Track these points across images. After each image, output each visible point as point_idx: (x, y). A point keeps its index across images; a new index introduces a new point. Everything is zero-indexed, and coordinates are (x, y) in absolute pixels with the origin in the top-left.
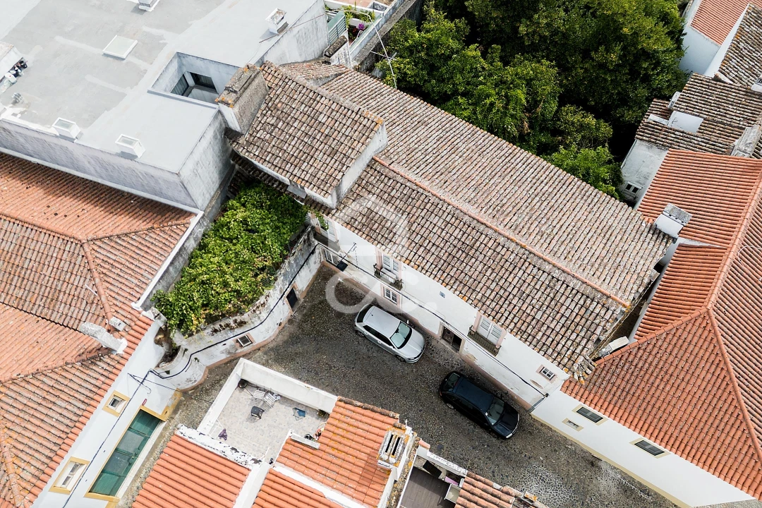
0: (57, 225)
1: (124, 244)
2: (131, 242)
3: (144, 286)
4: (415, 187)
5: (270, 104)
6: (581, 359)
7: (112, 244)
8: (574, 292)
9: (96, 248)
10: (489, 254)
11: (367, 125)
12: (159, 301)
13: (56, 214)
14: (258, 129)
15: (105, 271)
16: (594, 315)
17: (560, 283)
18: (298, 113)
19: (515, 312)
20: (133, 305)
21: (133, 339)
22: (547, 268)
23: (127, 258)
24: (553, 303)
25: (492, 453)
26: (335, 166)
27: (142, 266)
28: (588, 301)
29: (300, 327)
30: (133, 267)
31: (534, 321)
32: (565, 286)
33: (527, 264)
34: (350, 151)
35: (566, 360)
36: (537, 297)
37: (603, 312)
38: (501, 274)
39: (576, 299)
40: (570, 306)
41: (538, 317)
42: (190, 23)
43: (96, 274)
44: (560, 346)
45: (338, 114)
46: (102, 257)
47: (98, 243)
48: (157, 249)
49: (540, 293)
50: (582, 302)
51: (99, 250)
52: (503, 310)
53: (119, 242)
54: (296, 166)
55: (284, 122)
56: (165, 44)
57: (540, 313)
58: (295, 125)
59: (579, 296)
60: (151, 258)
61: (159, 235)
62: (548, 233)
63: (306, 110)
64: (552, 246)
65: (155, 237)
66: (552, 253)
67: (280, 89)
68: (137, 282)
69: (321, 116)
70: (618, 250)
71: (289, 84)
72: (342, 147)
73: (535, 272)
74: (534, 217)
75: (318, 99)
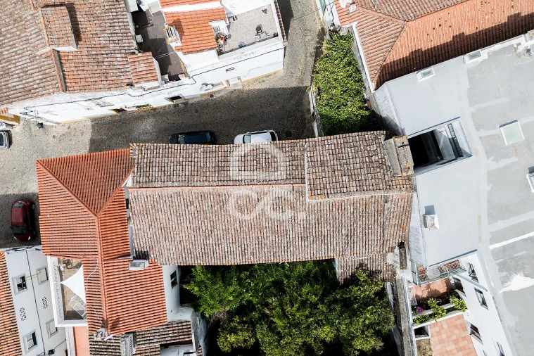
0: (432, 19)
1: (389, 41)
2: (387, 45)
3: (361, 34)
5: (385, 167)
6: (137, 153)
7: (393, 36)
8: (157, 180)
9: (398, 26)
10: (208, 173)
11: (316, 191)
12: (349, 38)
13: (440, 25)
14: (378, 149)
15: (383, 22)
16: (142, 175)
17: (165, 180)
18: (363, 172)
19: (178, 154)
20: (356, 23)
21: (341, 11)
22: (176, 184)
23: (380, 37)
24: (163, 169)
25: (174, 127)
26: (315, 158)
27: (370, 41)
28: (147, 180)
29: (302, 111)
30: (374, 36)
31: (167, 155)
32: (163, 181)
33: (186, 179)
34: (314, 171)
35: (143, 148)
36: (172, 167)
37: (138, 179)
38: (196, 167)
39: (154, 177)
40: (155, 172)
41: (166, 159)
42: (491, 185)
43: (384, 16)
44: (149, 152)
45: (338, 186)
46: (391, 26)
47: (400, 29)
48: (372, 55)
49: (172, 170)
50: (150, 178)
51: (396, 27)
52: (185, 152)
53: (392, 40)
54: (338, 144)
55: (366, 162)
56: (488, 158)
57: (166, 161)
58: (358, 165)
59: (153, 180)
60: (370, 48)
61: (379, 61)
62: (189, 207)
63: (360, 177)
64: (182, 199)
65: (379, 59)
66: (179, 195)
67: (387, 179)
68: (365, 32)
69: (347, 179)
70: (153, 224)
71: (384, 186)
72: (320, 170)
73: (180, 178)
74: (202, 213)
75: (358, 188)
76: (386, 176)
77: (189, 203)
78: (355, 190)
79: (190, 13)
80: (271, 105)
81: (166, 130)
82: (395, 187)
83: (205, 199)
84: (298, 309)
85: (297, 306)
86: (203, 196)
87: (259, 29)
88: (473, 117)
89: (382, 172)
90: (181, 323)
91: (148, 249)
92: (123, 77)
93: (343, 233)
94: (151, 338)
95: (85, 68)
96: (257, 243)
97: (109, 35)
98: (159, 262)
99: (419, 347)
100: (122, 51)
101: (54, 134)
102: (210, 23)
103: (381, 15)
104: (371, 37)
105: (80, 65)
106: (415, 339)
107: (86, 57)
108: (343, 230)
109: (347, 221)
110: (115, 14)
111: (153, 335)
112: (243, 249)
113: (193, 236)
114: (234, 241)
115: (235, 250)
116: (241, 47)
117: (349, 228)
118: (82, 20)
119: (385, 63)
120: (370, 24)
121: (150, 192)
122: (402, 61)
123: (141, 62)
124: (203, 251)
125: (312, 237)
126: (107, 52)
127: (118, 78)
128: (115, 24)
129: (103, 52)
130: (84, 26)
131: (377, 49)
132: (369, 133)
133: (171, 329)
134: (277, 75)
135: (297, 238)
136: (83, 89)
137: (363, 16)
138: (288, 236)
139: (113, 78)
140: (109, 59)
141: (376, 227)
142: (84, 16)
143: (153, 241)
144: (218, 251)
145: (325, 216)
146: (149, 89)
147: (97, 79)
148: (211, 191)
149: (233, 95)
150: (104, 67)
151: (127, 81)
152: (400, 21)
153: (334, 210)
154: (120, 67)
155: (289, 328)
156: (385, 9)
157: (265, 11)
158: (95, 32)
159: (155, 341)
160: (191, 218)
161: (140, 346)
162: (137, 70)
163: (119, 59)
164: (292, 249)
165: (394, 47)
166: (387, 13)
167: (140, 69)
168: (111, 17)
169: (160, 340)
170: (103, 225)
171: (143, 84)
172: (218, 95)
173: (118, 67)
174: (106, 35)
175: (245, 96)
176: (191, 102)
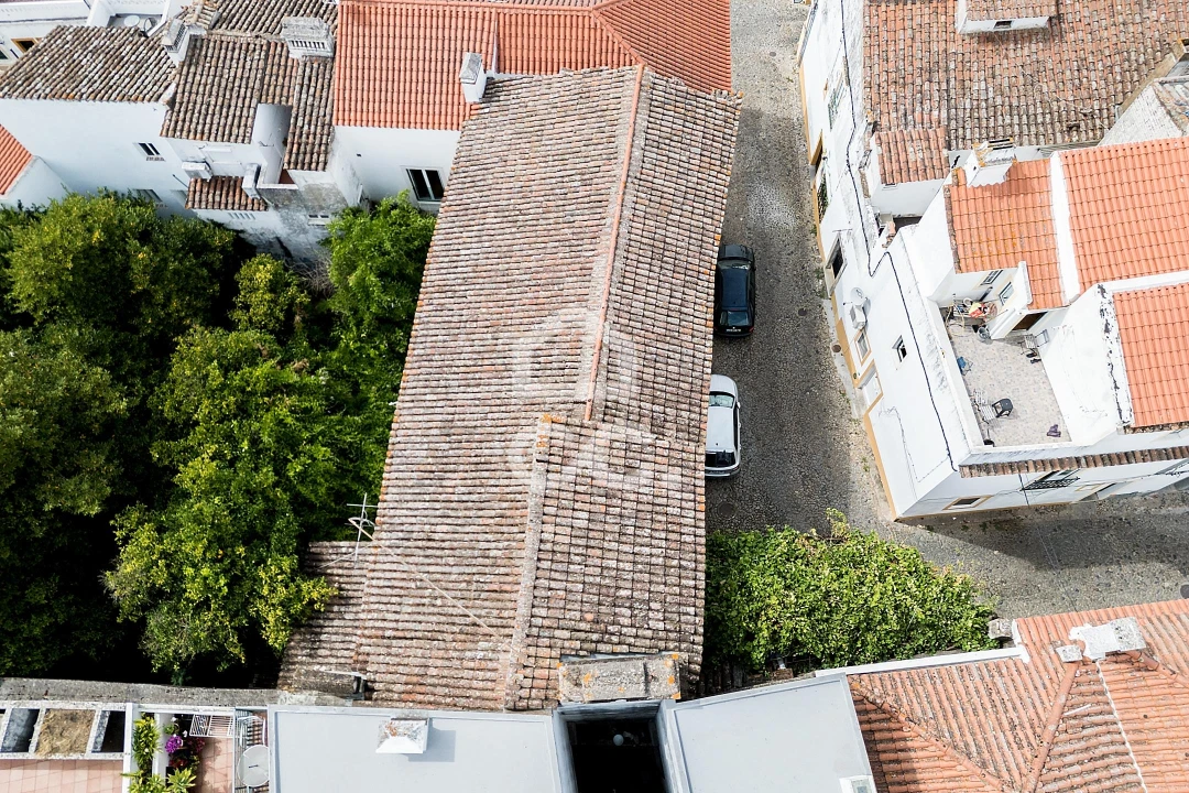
1: (969, 739)
2: (957, 733)
3: (991, 668)
5: (595, 637)
6: (720, 99)
7: (986, 755)
8: (651, 119)
9: (1016, 774)
10: (652, 223)
11: (561, 435)
14: (650, 634)
15: (1030, 732)
16: (668, 96)
17: (649, 136)
18: (590, 570)
19: (705, 176)
20: (1026, 659)
21: (1059, 626)
22: (637, 153)
23: (982, 717)
24: (675, 138)
27: (972, 691)
28: (656, 103)
30: (986, 700)
31: (705, 153)
32: (649, 131)
33: (643, 177)
35: (729, 114)
37: (660, 88)
38: (669, 203)
40: (670, 122)
41: (699, 151)
43: (1047, 738)
44: (718, 122)
45: (562, 495)
46: (1018, 753)
47: (1006, 776)
48: (930, 688)
49: (671, 155)
50: (660, 110)
51: (1013, 766)
53: (973, 749)
54: (681, 525)
55: (617, 588)
57: (693, 149)
58: (613, 564)
59: (654, 114)
60: (949, 685)
61: (908, 703)
62: (578, 177)
63: (578, 559)
64: (600, 163)
65: (916, 705)
66: (612, 157)
67: (558, 633)
68: (997, 678)
69: (578, 523)
70: (554, 111)
71: (538, 621)
72: (615, 461)
73: (649, 166)
74: (561, 203)
75: (549, 546)
76: (566, 634)
77: (588, 176)
78: (545, 536)
79: (1048, 221)
80: (805, 476)
81: (766, 246)
82: (532, 651)
83: (591, 208)
84: (280, 423)
85: (289, 420)
87: (1005, 408)
89: (583, 626)
90: (326, 153)
91: (503, 103)
92: (894, 115)
93: (439, 528)
94: (312, 90)
95: (917, 44)
96: (464, 318)
97: (991, 101)
98: (470, 122)
99: (73, 717)
100: (953, 122)
101: (779, 56)
102: (1022, 265)
103: (1052, 728)
104: (983, 692)
105: (924, 36)
106: (102, 708)
107: (941, 49)
108: (445, 528)
109: (467, 537)
110: (1040, 120)
111: (317, 95)
112: (457, 288)
113: (511, 185)
114: (479, 269)
115: (459, 270)
116: (961, 363)
117: (446, 544)
118: (1026, 52)
119: (902, 718)
120: (1024, 695)
121: (629, 102)
122: (908, 777)
123: (927, 154)
124: (473, 205)
125: (447, 446)
126: (952, 92)
127: (892, 107)
128: (1016, 117)
129: (952, 82)
130: (1011, 54)
131: (946, 704)
132: (700, 620)
133: (319, 131)
134: (882, 504)
135: (452, 410)
136: (871, 33)
137: (1046, 678)
138: (462, 389)
139: (893, 96)
140: (936, 94)
141: (434, 618)
142: (1034, 57)
143: (520, 110)
144: (465, 234)
145: (492, 482)
146: (863, 176)
147: (892, 64)
148: (608, 221)
149: (835, 396)
150: (918, 81)
151: (884, 122)
152: (1032, 777)
153: (505, 505)
154: (917, 114)
155: (243, 391)
156: (1069, 747)
157: (1055, 432)
158: (997, 73)
159: (304, 96)
160: (554, 181)
161: (301, 67)
162: (908, 144)
163: (935, 113)
164: (428, 397)
165: (950, 751)
166: (1057, 750)
167: (910, 149)
168: (1031, 111)
169: (302, 105)
170: (574, 20)
171: (876, 150)
172: (837, 360)
173: (918, 108)
174: (991, 95)
175: (832, 421)
176: (826, 303)
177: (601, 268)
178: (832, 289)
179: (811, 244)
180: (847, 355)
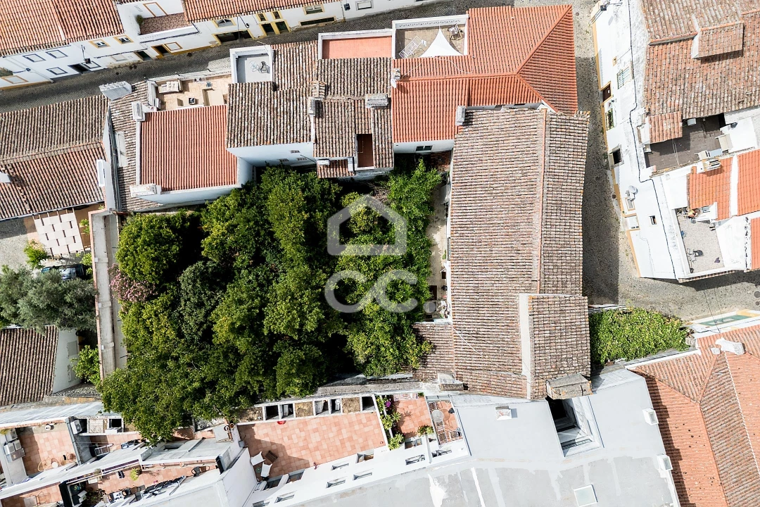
0: (699, 428)
1: (680, 385)
2: (676, 383)
3: (688, 358)
4: (542, 257)
5: (556, 373)
6: (580, 119)
7: (685, 390)
8: (552, 139)
9: (695, 395)
10: (556, 193)
11: (537, 303)
12: (683, 347)
13: (692, 437)
14: (573, 368)
15: (700, 381)
16: (557, 124)
17: (551, 148)
18: (552, 351)
19: (576, 162)
20: (700, 354)
21: (712, 339)
22: (547, 159)
23: (684, 378)
24: (562, 146)
26: (568, 305)
27: (681, 367)
28: (553, 129)
30: (686, 371)
32: (551, 145)
33: (551, 170)
34: (556, 303)
35: (584, 125)
36: (563, 155)
37: (554, 120)
38: (562, 180)
39: (555, 136)
40: (560, 138)
41: (572, 150)
42: (534, 473)
43: (706, 382)
44: (580, 132)
45: (540, 326)
46: (696, 388)
47: (692, 396)
48: (666, 369)
49: (561, 155)
50: (555, 133)
51: (694, 393)
52: (578, 169)
53: (681, 388)
54: (581, 328)
55: (562, 355)
56: (562, 472)
57: (570, 150)
58: (559, 347)
59: (552, 136)
60: (673, 367)
61: (658, 375)
62: (520, 172)
63: (548, 348)
64: (530, 164)
65: (661, 376)
66: (535, 161)
67: (544, 374)
68: (690, 362)
69: (546, 335)
70: (503, 133)
71: (538, 371)
72: (556, 309)
73: (552, 164)
74: (513, 185)
75: (538, 345)
76: (547, 374)
77: (525, 171)
78: (536, 342)
79: (728, 184)
82: (537, 381)
83: (529, 188)
86: (532, 186)
87: (700, 253)
88: (602, 460)
89: (552, 370)
91: (475, 126)
92: (657, 104)
93: (481, 330)
94: (380, 125)
95: (671, 66)
96: (474, 241)
97: (703, 93)
98: (459, 136)
99: (352, 400)
100: (685, 105)
102: (715, 204)
103: (708, 379)
104: (685, 368)
105: (676, 61)
106: (361, 396)
107: (683, 68)
108: (484, 330)
109: (494, 333)
110: (726, 100)
111: (383, 127)
112: (468, 226)
113: (487, 174)
114: (478, 217)
115: (468, 217)
116: (682, 233)
117: (486, 336)
118: (724, 65)
119: (657, 380)
120: (699, 367)
121: (541, 131)
122: (658, 398)
123: (672, 126)
124: (469, 184)
125: (478, 297)
126: (686, 89)
127: (657, 100)
128: (715, 100)
129: (686, 85)
130: (716, 67)
131: (672, 374)
132: (589, 360)
133: (387, 147)
134: (634, 270)
135: (477, 282)
136: (649, 62)
137: (707, 361)
138: (480, 273)
139: (657, 94)
140: (678, 92)
141: (486, 363)
142: (727, 67)
143: (484, 131)
144: (467, 199)
145: (501, 312)
146: (639, 131)
147: (658, 78)
148: (538, 196)
149: (613, 221)
150: (670, 86)
151: (653, 109)
152: (701, 396)
153: (508, 321)
154: (668, 102)
155: (375, 270)
156: (713, 383)
157: (718, 261)
158: (708, 78)
159: (377, 129)
160: (508, 173)
161: (372, 113)
162: (664, 121)
163: (677, 101)
164: (465, 276)
165: (673, 390)
166: (709, 385)
167: (665, 124)
168: (722, 96)
169: (377, 134)
170: (506, 79)
171: (647, 126)
172: (614, 202)
173: (669, 100)
174: (704, 89)
175: (612, 233)
176: (609, 172)
177: (537, 219)
178: (613, 167)
179: (601, 139)
180: (619, 200)
